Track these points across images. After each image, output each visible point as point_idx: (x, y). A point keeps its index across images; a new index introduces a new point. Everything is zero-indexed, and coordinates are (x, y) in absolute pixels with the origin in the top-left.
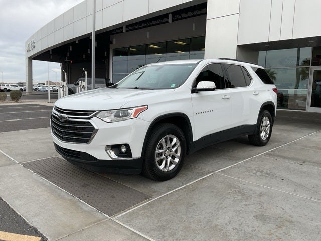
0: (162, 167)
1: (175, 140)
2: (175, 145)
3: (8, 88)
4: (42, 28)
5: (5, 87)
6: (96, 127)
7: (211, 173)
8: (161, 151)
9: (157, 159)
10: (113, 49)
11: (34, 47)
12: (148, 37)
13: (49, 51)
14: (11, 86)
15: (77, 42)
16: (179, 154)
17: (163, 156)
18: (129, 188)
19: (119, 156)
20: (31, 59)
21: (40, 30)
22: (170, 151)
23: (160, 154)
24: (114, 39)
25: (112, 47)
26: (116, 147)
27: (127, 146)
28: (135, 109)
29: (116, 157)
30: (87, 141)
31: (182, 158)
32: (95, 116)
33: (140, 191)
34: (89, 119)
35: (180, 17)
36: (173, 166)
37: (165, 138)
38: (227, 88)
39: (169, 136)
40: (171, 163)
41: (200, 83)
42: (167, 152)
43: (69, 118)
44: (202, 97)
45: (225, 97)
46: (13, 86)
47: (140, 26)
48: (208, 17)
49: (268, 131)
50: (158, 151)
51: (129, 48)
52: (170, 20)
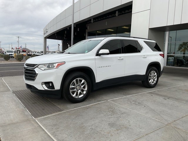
0: (74, 95)
1: (83, 81)
2: (83, 84)
3: (35, 54)
4: (51, 22)
5: (34, 53)
6: (37, 73)
7: (105, 100)
8: (73, 87)
9: (71, 91)
10: (88, 32)
11: (47, 32)
12: (106, 25)
13: (55, 34)
14: (37, 53)
15: (68, 29)
16: (86, 89)
17: (75, 90)
18: (55, 106)
19: (48, 88)
20: (46, 38)
21: (50, 22)
22: (80, 87)
23: (73, 88)
24: (88, 27)
25: (87, 31)
26: (47, 84)
27: (52, 82)
28: (57, 64)
29: (46, 88)
30: (33, 80)
31: (88, 91)
32: (37, 67)
33: (59, 107)
34: (35, 68)
35: (124, 12)
36: (82, 96)
37: (76, 80)
38: (122, 53)
39: (78, 79)
40: (80, 94)
41: (101, 50)
42: (78, 87)
43: (28, 68)
44: (103, 58)
45: (120, 59)
46: (38, 53)
47: (102, 19)
48: (133, 12)
49: (156, 80)
50: (71, 86)
51: (96, 31)
52: (117, 14)
